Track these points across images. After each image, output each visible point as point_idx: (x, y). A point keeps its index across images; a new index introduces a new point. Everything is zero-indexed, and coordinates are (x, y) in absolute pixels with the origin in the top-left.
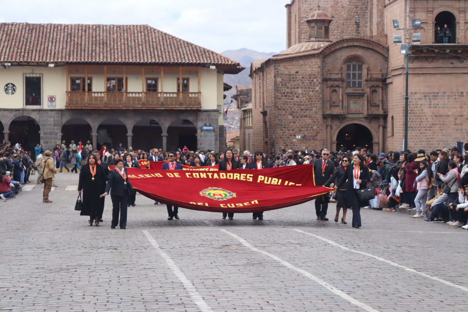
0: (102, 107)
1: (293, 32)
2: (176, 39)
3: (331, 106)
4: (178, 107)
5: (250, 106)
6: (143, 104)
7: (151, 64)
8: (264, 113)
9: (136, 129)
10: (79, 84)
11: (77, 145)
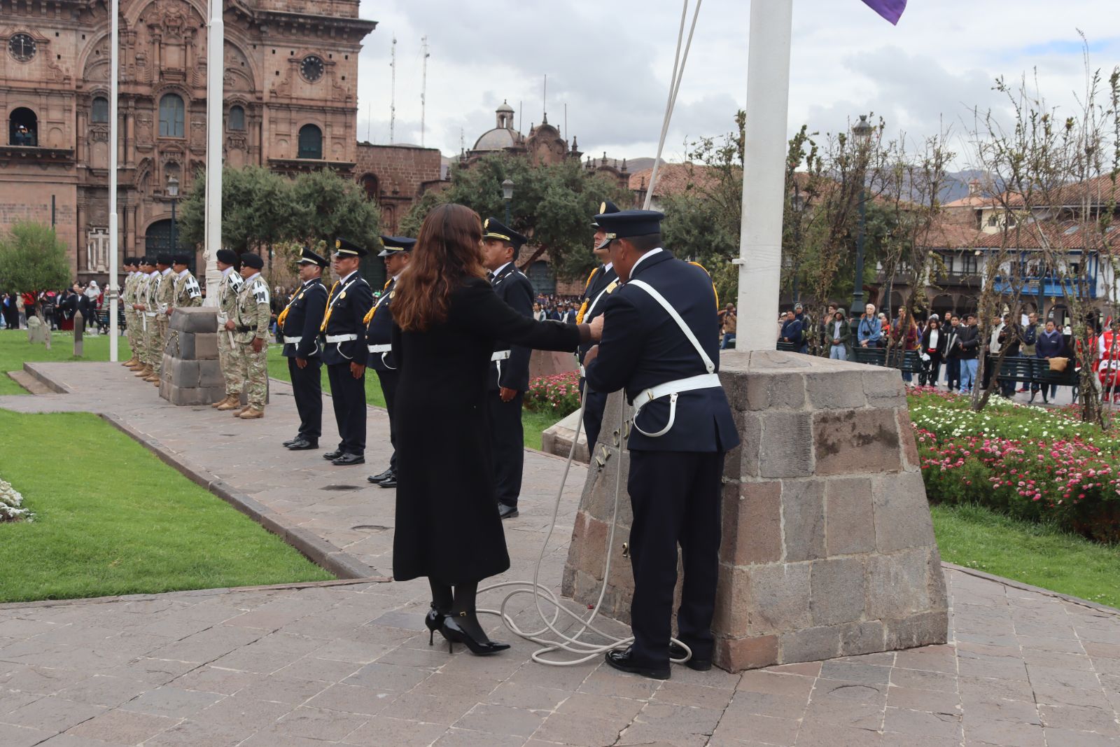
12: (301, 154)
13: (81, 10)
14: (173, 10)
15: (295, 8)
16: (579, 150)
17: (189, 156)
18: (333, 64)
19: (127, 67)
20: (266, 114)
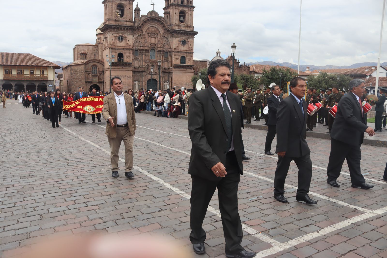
0: (15, 79)
1: (75, 57)
2: (39, 58)
3: (88, 79)
4: (41, 79)
5: (62, 79)
6: (29, 78)
7: (31, 66)
8: (67, 81)
9: (27, 86)
10: (7, 72)
11: (7, 91)
12: (181, 63)
13: (134, 30)
14: (153, 29)
15: (180, 29)
16: (239, 62)
17: (156, 64)
18: (188, 42)
19: (143, 43)
20: (173, 53)
